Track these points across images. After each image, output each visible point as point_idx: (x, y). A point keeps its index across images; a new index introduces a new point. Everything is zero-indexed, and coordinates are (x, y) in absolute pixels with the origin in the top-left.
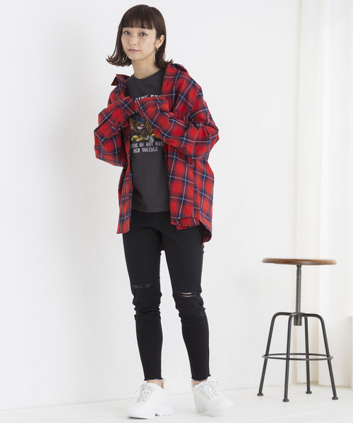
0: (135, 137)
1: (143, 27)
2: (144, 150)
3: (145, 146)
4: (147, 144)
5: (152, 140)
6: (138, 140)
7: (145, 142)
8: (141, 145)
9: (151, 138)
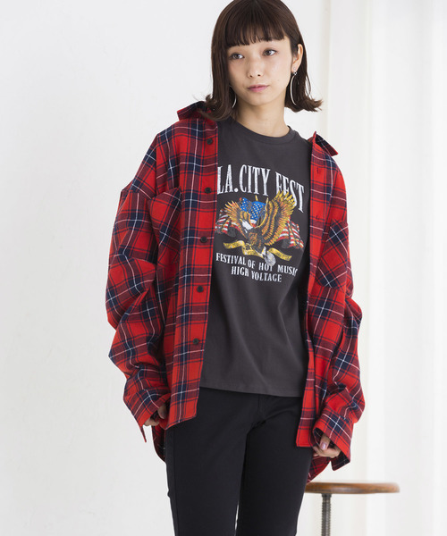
0: (241, 243)
1: (267, 39)
2: (255, 276)
3: (256, 269)
4: (261, 266)
5: (271, 261)
6: (246, 253)
7: (258, 260)
8: (251, 264)
9: (271, 257)
